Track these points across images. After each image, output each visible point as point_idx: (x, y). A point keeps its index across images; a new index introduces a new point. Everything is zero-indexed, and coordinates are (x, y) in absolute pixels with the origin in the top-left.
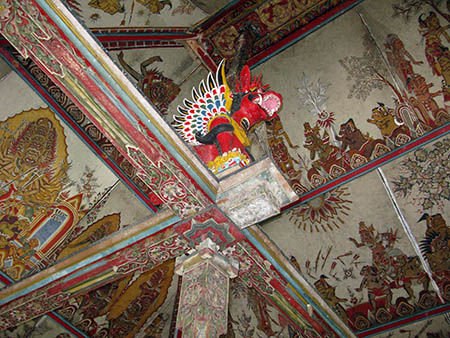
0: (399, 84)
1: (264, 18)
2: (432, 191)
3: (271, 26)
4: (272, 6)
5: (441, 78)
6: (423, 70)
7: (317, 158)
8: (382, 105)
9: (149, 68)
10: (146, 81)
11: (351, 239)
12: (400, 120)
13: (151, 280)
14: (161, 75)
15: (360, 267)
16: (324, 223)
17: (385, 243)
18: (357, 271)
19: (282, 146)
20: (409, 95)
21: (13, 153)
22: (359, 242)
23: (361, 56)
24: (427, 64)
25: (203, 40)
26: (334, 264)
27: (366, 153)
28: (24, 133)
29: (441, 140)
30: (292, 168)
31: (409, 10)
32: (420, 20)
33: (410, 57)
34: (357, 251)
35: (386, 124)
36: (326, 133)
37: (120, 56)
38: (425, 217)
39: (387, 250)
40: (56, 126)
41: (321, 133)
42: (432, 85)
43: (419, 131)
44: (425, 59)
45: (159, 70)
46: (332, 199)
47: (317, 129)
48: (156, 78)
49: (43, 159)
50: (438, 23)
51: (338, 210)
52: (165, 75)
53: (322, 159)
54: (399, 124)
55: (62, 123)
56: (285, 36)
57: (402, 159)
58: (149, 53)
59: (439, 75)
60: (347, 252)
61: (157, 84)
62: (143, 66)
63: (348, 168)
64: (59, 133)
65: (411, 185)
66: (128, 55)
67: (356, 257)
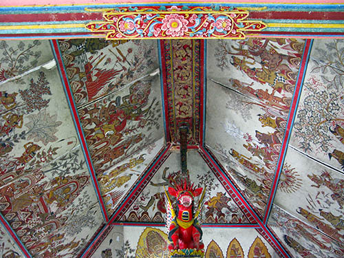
0: (255, 100)
1: (183, 116)
2: (320, 141)
3: (190, 115)
4: (179, 110)
5: (267, 84)
6: (257, 86)
7: (263, 158)
8: (259, 115)
9: (167, 176)
10: (171, 182)
11: (312, 186)
12: (273, 117)
13: (255, 254)
14: (174, 173)
15: (329, 196)
16: (294, 184)
17: (327, 179)
18: (331, 199)
19: (246, 161)
20: (264, 102)
21: (151, 253)
22: (317, 185)
23: (230, 99)
24: (255, 82)
25: (175, 142)
26: (318, 201)
27: (277, 142)
28: (148, 243)
29: (298, 113)
30: (259, 168)
31: (224, 63)
32: (232, 64)
33: (246, 84)
34: (320, 189)
35: (270, 123)
36: (255, 144)
37: (152, 184)
38: (330, 155)
39: (332, 182)
40: (156, 231)
41: (252, 145)
42: (267, 90)
43: (285, 115)
44: (252, 81)
45: (171, 172)
46: (286, 172)
47: (249, 145)
48: (173, 177)
49: (163, 246)
50: (239, 60)
51: (294, 175)
52: (176, 172)
53: (264, 156)
54: (275, 118)
55: (157, 228)
56: (199, 113)
57: (292, 134)
58: (161, 170)
59: (265, 83)
60: (317, 193)
61: (177, 178)
62: (164, 178)
63: (278, 154)
64: (159, 232)
65: (309, 144)
66: (154, 180)
67: (323, 193)
